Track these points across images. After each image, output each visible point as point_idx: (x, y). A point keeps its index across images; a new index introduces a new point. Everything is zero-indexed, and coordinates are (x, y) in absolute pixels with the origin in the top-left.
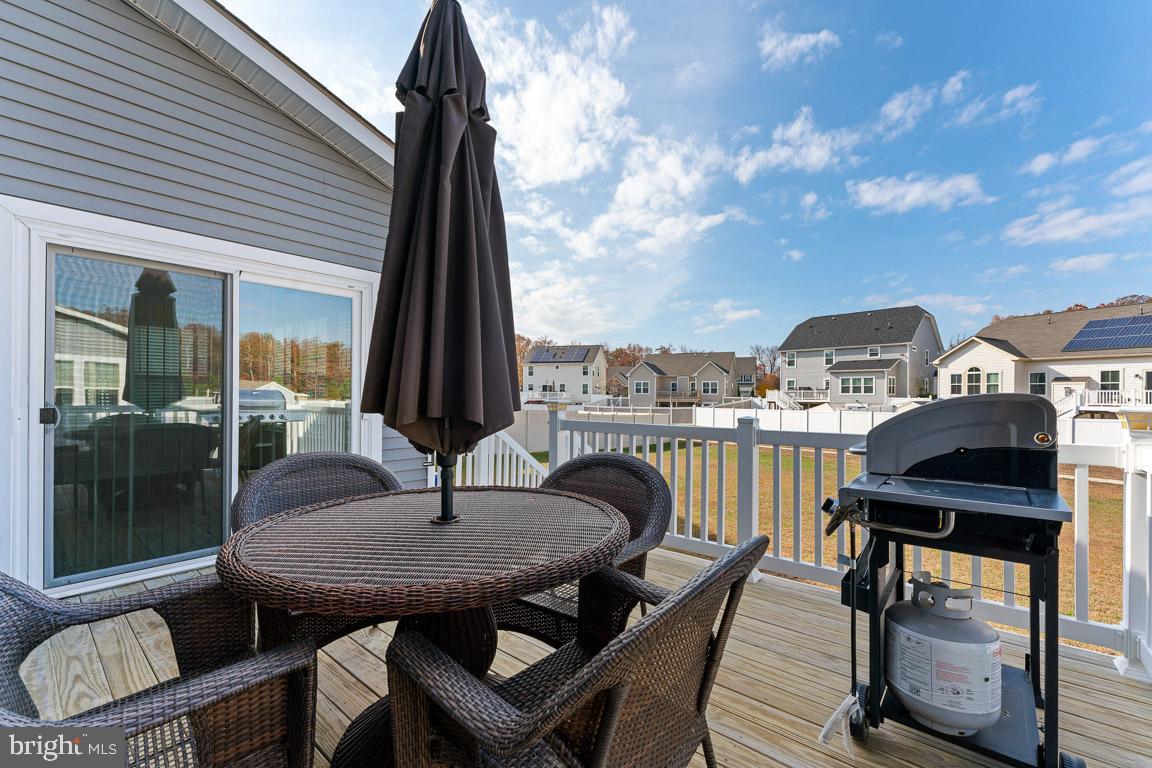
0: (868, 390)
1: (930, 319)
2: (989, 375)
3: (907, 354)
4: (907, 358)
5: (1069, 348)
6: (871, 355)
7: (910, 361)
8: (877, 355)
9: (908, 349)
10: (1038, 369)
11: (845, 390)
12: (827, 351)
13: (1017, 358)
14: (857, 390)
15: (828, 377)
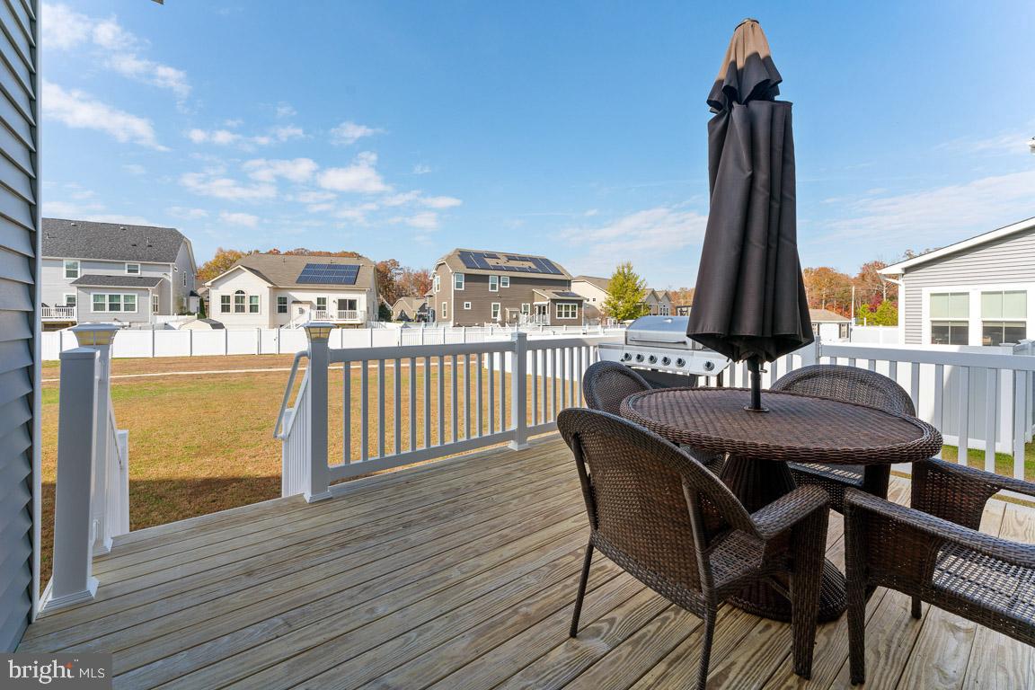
0: (129, 307)
1: (187, 243)
2: (251, 297)
3: (171, 274)
4: (170, 277)
5: (300, 281)
6: (129, 271)
7: (173, 279)
8: (136, 271)
9: (171, 269)
10: (282, 294)
11: (98, 307)
12: (67, 261)
13: (270, 285)
14: (114, 307)
15: (74, 292)
